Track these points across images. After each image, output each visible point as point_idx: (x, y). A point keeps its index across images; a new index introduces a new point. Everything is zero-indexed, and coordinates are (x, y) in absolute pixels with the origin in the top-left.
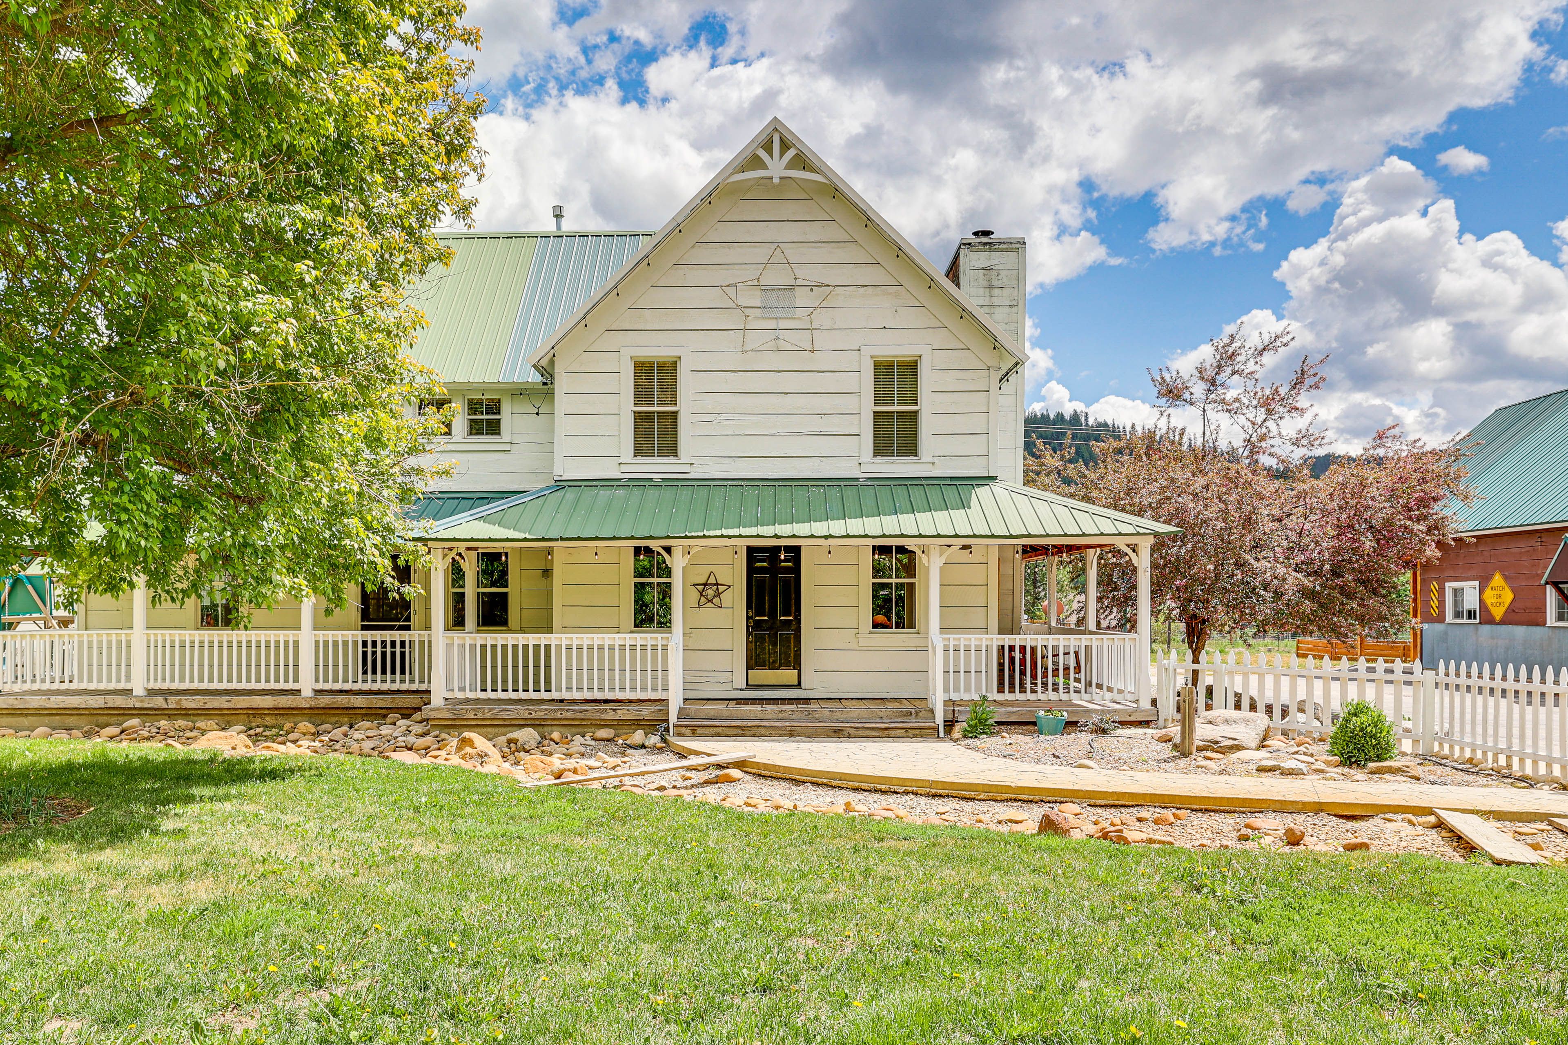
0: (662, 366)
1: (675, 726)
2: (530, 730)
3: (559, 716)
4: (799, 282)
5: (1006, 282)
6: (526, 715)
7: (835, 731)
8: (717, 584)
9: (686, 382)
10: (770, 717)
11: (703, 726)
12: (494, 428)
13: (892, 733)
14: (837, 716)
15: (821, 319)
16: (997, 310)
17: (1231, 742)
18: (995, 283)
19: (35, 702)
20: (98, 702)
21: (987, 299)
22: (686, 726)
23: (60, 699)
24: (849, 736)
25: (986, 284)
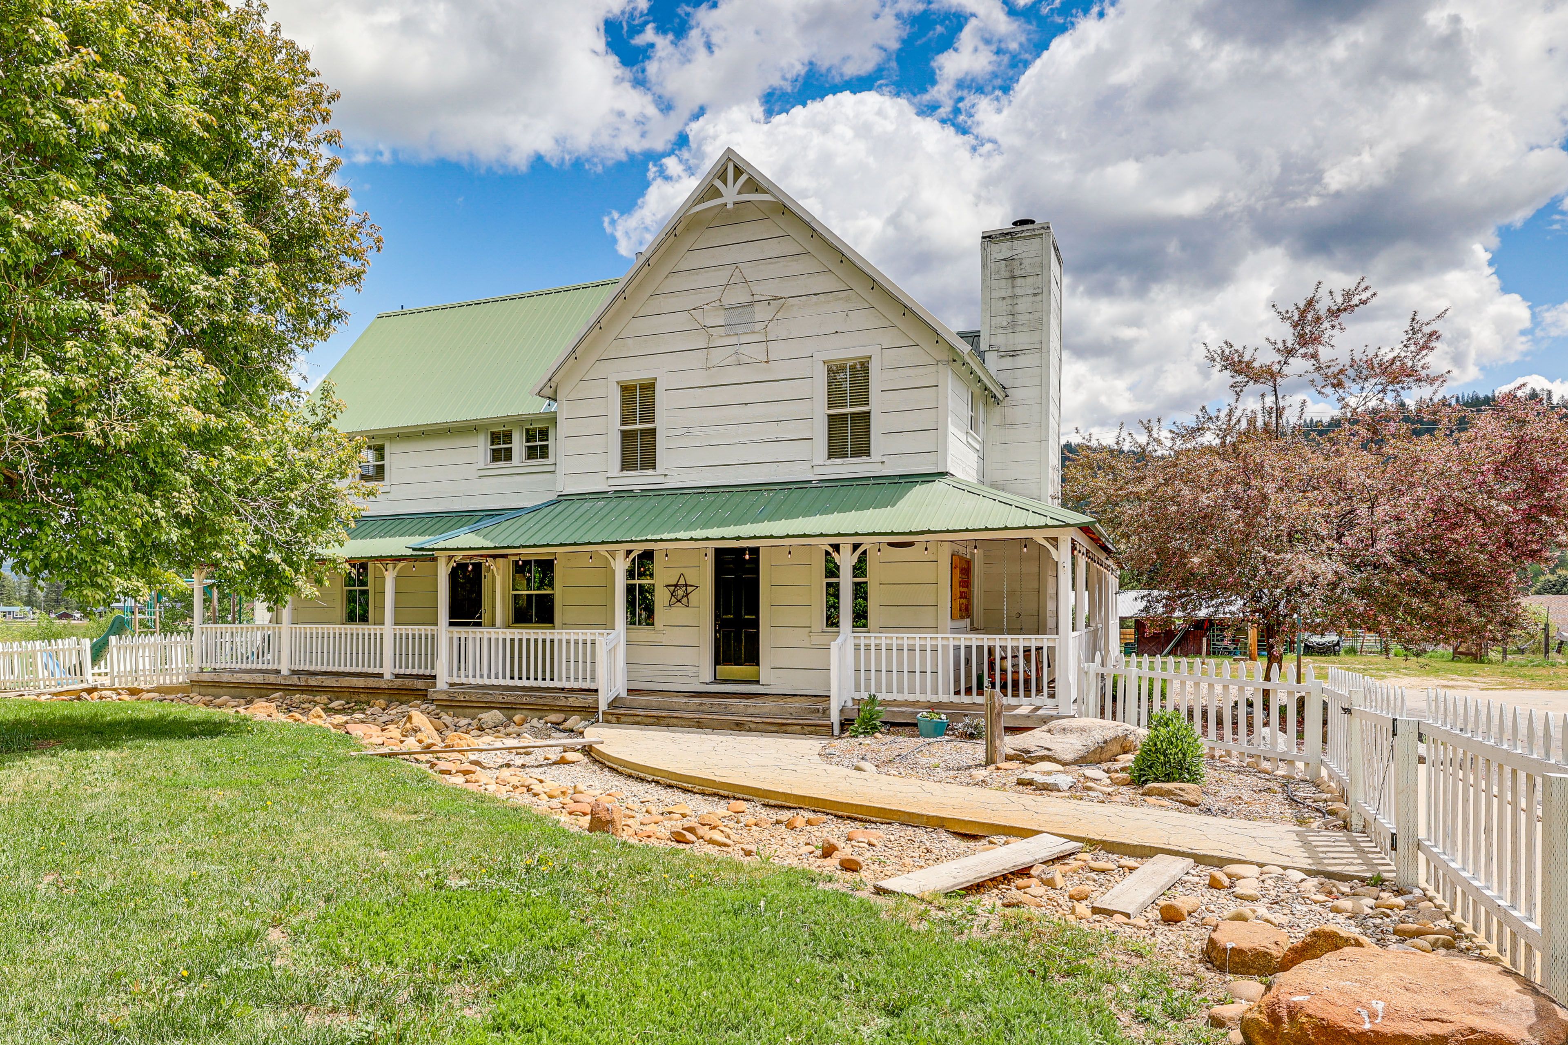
0: (643, 387)
1: (604, 713)
2: (497, 712)
3: (524, 701)
4: (756, 298)
5: (1030, 270)
6: (501, 700)
7: (737, 725)
8: (686, 585)
9: (662, 400)
10: (692, 709)
11: (626, 715)
12: (543, 452)
13: (789, 728)
14: (751, 710)
15: (777, 330)
16: (1019, 301)
17: (1046, 753)
18: (1017, 273)
19: (225, 677)
20: (259, 678)
21: (1010, 290)
22: (612, 714)
23: (239, 675)
24: (750, 730)
25: (1008, 275)
